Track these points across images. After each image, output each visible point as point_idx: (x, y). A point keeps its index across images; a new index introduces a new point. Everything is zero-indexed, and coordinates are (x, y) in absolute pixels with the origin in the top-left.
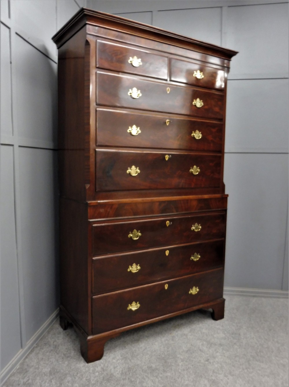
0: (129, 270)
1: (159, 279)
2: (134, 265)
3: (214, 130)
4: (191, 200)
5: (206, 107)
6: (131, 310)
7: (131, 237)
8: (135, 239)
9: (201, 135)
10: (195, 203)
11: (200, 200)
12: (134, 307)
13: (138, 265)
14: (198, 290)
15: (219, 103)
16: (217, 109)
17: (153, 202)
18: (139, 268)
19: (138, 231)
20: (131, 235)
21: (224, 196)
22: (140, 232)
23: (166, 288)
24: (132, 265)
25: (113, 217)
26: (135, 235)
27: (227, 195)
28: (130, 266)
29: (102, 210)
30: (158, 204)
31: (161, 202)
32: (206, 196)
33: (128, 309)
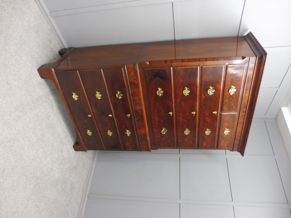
0: (97, 92)
1: (94, 111)
2: (100, 95)
3: (191, 142)
4: (145, 129)
5: (206, 137)
6: (73, 95)
7: (117, 93)
8: (117, 95)
9: (187, 134)
10: (143, 132)
11: (145, 134)
12: (75, 97)
13: (101, 98)
14: (90, 135)
15: (209, 145)
16: (205, 144)
17: (141, 105)
18: (99, 98)
19: (122, 97)
20: (119, 93)
21: (149, 149)
22: (121, 98)
23: (89, 116)
24: (100, 94)
25: (129, 81)
26: (119, 95)
27: (150, 151)
28: (99, 93)
29: (132, 73)
30: (141, 109)
31: (142, 110)
32: (148, 138)
33: (73, 93)
